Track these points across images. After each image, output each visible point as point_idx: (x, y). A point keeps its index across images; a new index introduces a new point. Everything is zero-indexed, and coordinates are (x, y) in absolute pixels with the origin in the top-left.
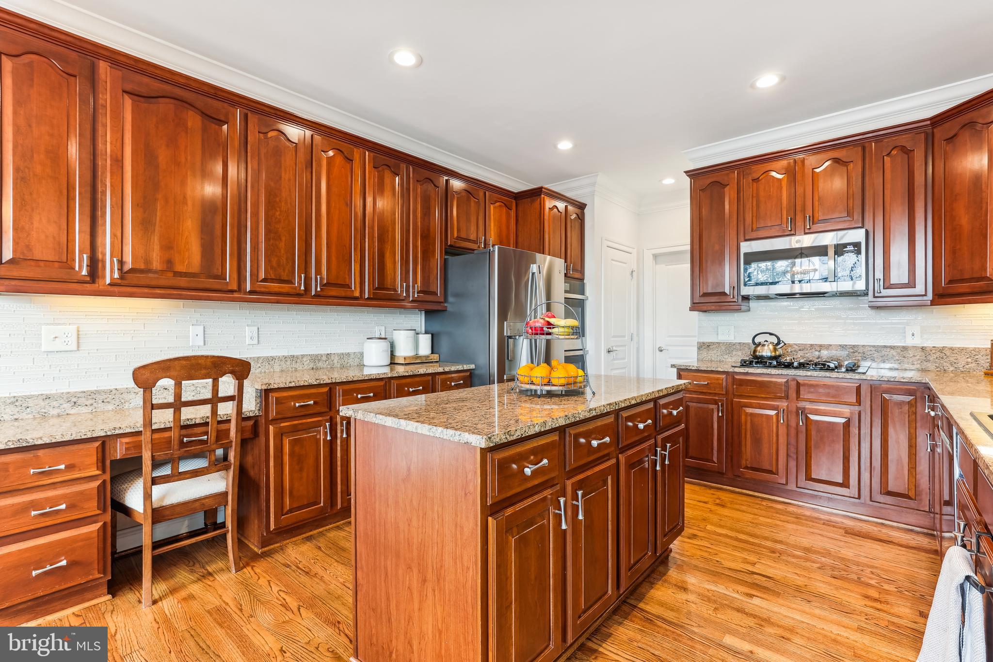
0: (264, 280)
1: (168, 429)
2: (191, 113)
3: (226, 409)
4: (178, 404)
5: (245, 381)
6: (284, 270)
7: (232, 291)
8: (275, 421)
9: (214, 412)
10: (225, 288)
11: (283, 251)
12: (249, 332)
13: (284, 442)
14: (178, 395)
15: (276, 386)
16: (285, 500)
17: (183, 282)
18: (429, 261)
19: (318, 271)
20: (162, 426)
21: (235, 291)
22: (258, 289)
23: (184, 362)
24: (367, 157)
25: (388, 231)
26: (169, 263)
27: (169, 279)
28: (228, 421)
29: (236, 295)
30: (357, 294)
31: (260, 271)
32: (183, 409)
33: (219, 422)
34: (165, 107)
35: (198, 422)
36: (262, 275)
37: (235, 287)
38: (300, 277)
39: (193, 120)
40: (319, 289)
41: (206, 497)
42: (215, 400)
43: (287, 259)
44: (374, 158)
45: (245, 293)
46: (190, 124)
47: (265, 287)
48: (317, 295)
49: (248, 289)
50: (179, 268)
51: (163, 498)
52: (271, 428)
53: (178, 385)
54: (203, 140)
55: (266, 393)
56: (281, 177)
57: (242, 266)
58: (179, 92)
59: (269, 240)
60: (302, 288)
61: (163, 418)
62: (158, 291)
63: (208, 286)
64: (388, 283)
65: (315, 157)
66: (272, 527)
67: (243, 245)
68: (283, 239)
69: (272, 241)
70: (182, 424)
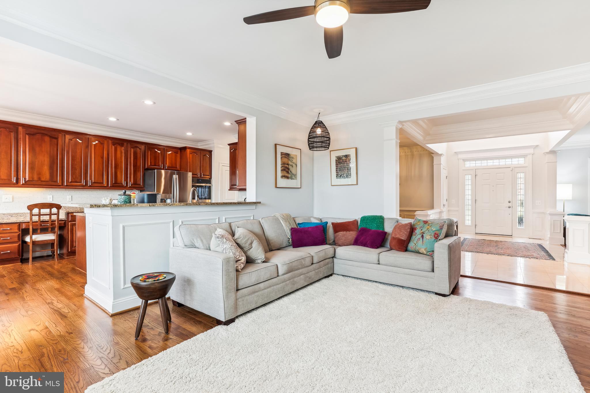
0: (71, 182)
1: (37, 222)
2: (46, 137)
3: (54, 217)
4: (40, 215)
5: (60, 210)
6: (78, 179)
7: (60, 186)
8: (70, 221)
9: (50, 217)
10: (57, 185)
11: (77, 173)
12: (69, 197)
13: (74, 228)
14: (40, 212)
15: (71, 212)
16: (74, 243)
17: (44, 183)
18: (137, 174)
19: (91, 179)
20: (36, 221)
21: (61, 185)
22: (69, 185)
23: (41, 204)
24: (110, 142)
25: (119, 165)
26: (39, 179)
27: (39, 183)
28: (55, 221)
29: (61, 187)
30: (106, 185)
31: (69, 179)
32: (41, 216)
33: (52, 221)
34: (38, 136)
35: (46, 220)
36: (70, 180)
37: (61, 184)
38: (83, 181)
39: (47, 139)
40: (90, 184)
41: (48, 240)
42: (50, 214)
43: (79, 176)
44: (113, 142)
45: (64, 186)
46: (46, 140)
47: (71, 184)
48: (90, 186)
49: (65, 185)
50: (43, 179)
51: (36, 239)
52: (69, 223)
53: (40, 210)
54: (50, 144)
55: (68, 214)
56: (77, 152)
57: (63, 178)
58: (43, 132)
59: (73, 170)
60: (84, 184)
61: (36, 219)
62: (36, 186)
63: (52, 184)
64: (119, 181)
65: (90, 144)
66: (69, 251)
67: (64, 172)
68: (78, 170)
69: (73, 171)
70: (41, 221)
